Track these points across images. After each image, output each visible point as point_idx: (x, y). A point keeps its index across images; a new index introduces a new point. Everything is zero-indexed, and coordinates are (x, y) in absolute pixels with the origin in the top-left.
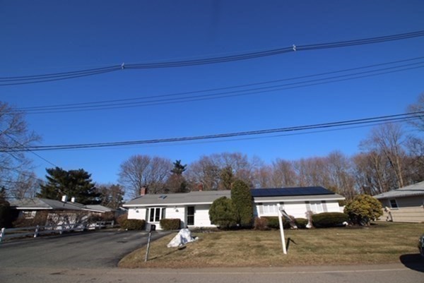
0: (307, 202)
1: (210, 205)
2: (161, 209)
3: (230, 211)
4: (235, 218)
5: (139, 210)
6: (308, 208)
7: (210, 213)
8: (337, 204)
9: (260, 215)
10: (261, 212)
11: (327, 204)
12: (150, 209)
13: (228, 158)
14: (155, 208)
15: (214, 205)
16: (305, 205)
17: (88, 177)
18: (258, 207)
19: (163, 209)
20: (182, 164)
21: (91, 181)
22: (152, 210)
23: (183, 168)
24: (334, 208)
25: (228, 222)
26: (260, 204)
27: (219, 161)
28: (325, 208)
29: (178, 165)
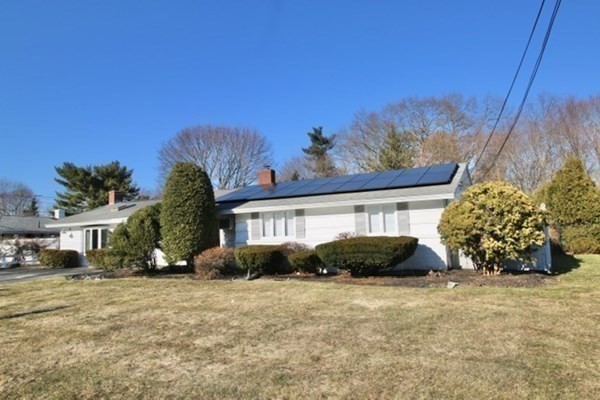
0: (359, 209)
5: (73, 233)
6: (360, 224)
10: (256, 234)
11: (413, 214)
18: (250, 223)
23: (328, 142)
26: (255, 217)
28: (405, 224)
29: (317, 137)
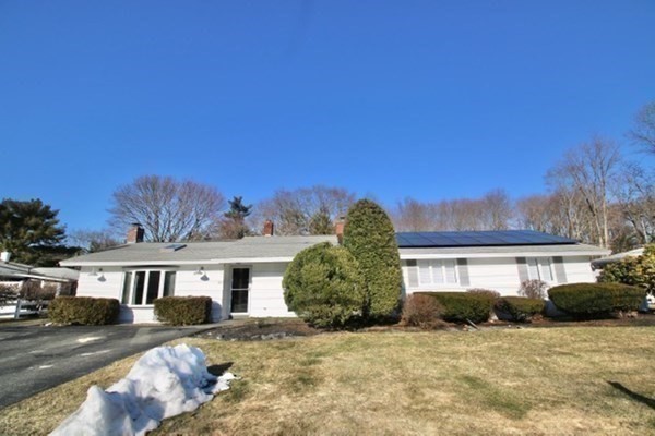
0: (521, 260)
1: (287, 263)
2: (163, 273)
3: (342, 278)
4: (357, 297)
5: (106, 275)
6: (523, 273)
7: (286, 285)
8: (588, 266)
9: (409, 290)
10: (414, 281)
11: (566, 266)
12: (134, 272)
13: (324, 196)
14: (147, 271)
15: (300, 263)
16: (515, 268)
17: (51, 216)
18: (405, 270)
19: (167, 274)
20: (244, 203)
21: (56, 222)
22: (141, 276)
23: (245, 210)
24: (581, 274)
25: (337, 309)
26: (412, 263)
27: (308, 200)
28: (562, 275)
29: (236, 205)
